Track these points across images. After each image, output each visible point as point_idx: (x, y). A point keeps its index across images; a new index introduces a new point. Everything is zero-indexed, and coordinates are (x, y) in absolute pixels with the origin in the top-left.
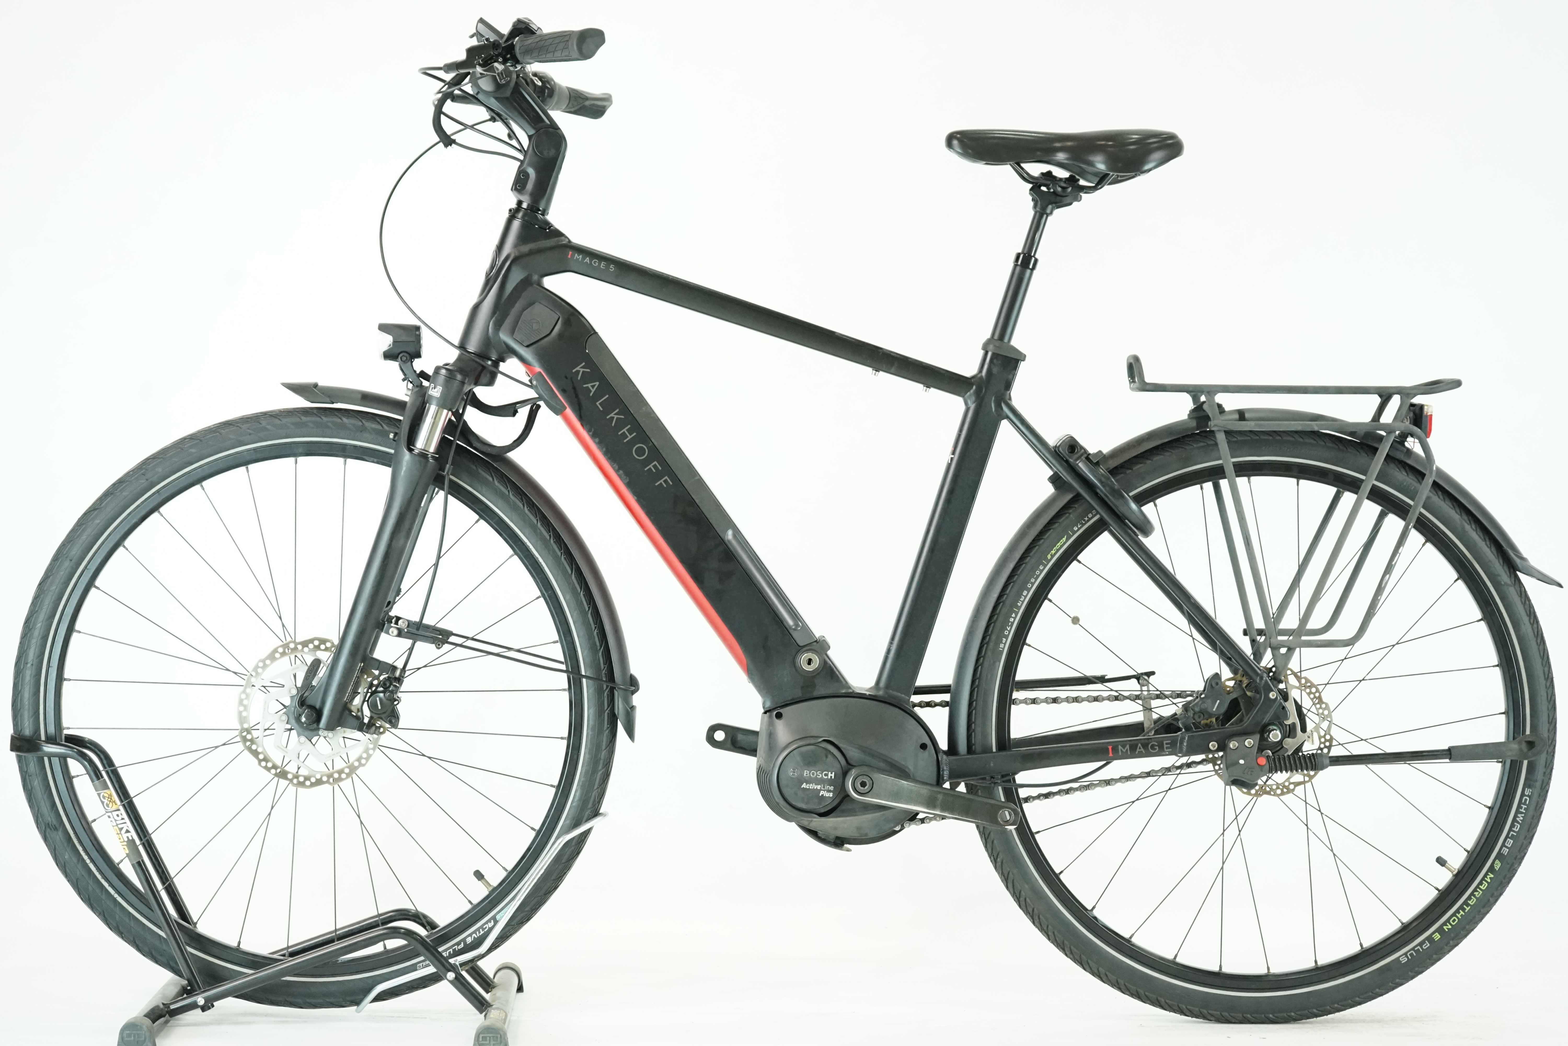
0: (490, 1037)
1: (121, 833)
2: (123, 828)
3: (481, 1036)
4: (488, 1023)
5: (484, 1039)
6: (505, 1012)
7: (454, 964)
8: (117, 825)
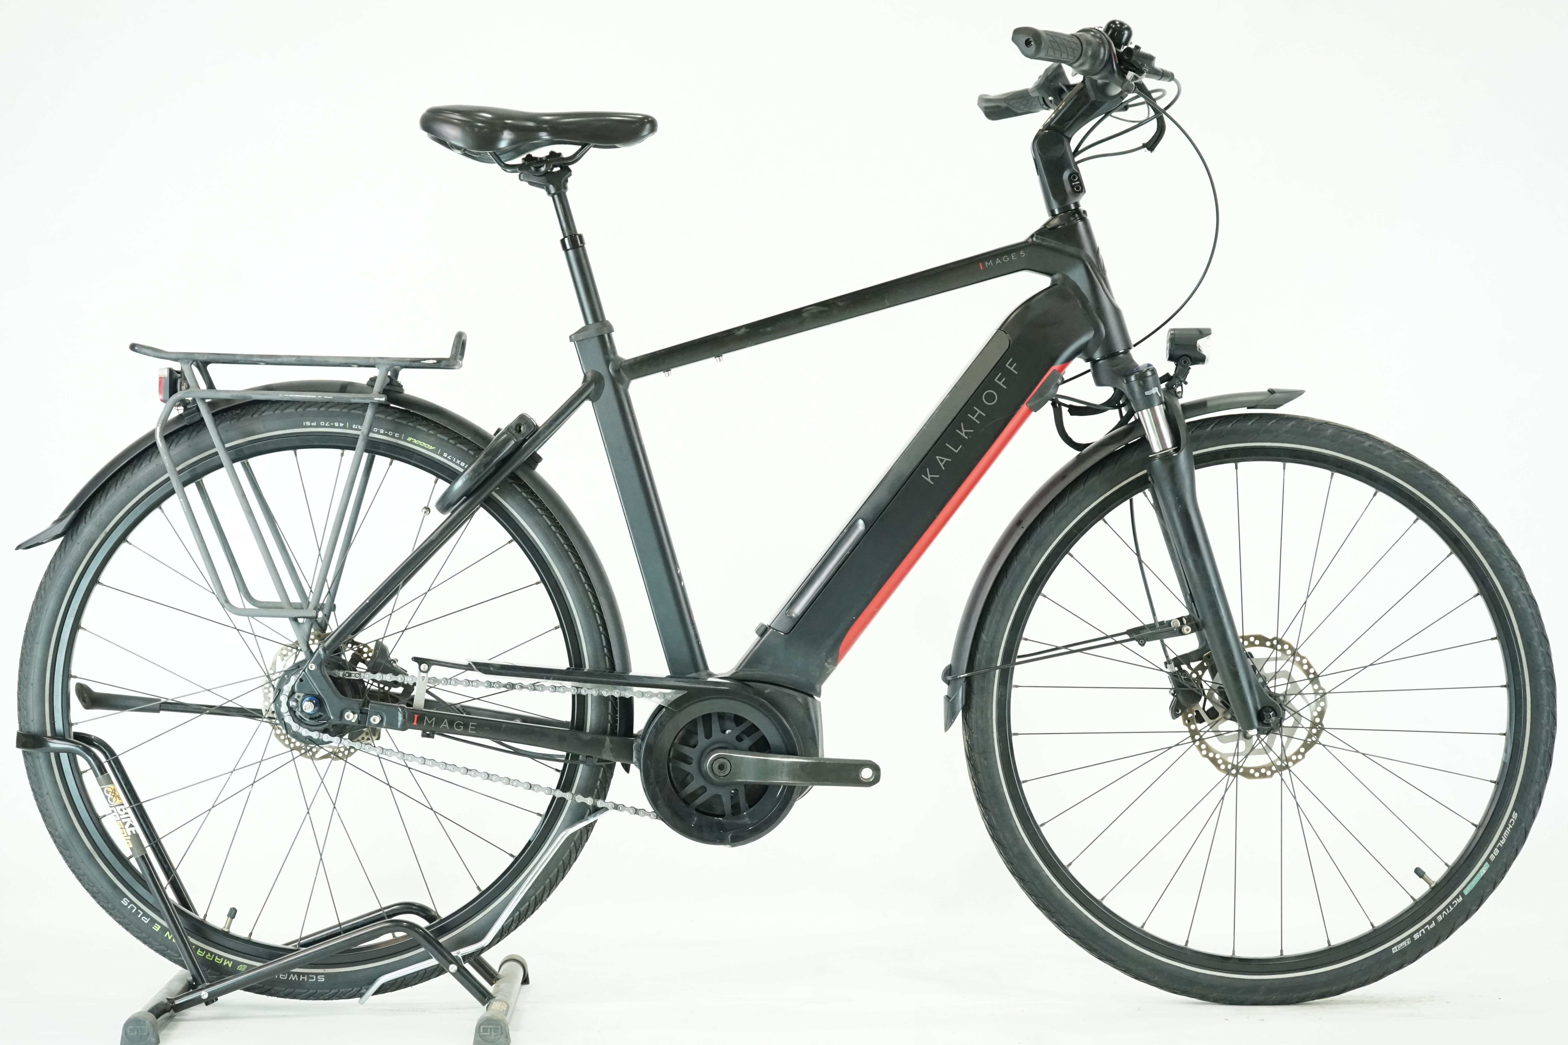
0: (491, 1029)
1: (124, 828)
2: (127, 822)
3: (482, 1027)
4: (489, 1014)
5: (485, 1030)
6: (507, 1004)
7: (457, 956)
8: (121, 819)
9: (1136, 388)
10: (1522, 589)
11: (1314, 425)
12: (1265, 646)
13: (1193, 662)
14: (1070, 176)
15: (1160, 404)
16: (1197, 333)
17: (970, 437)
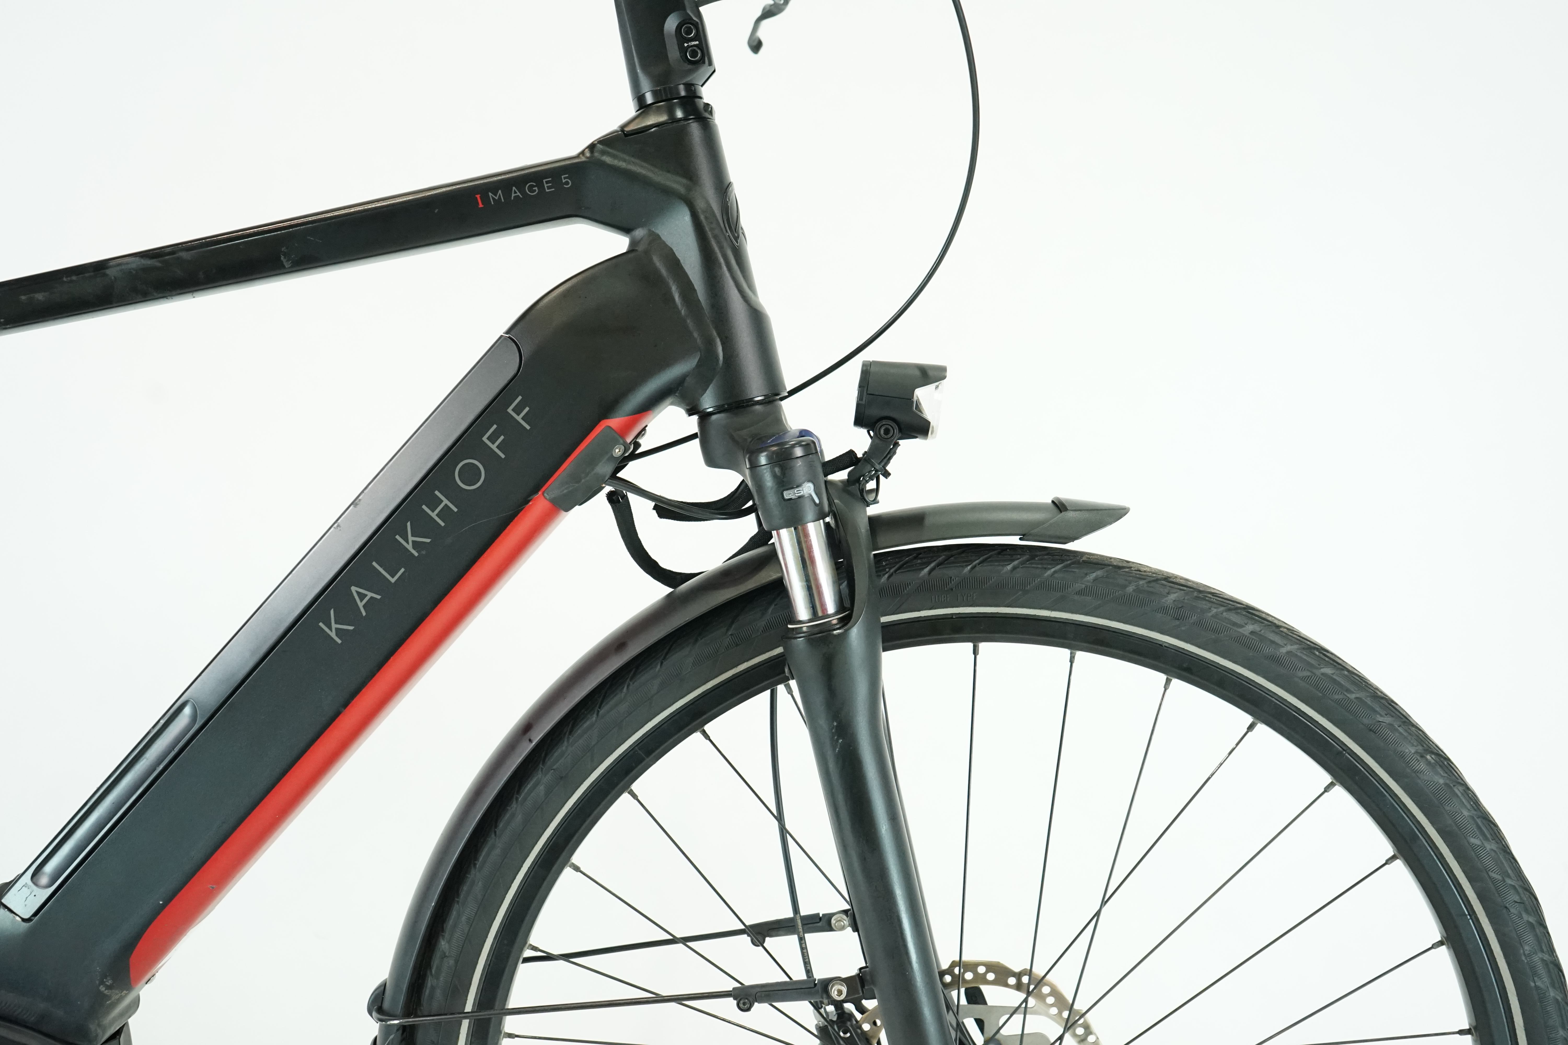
9: (769, 481)
10: (1542, 951)
11: (1141, 582)
12: (1007, 985)
13: (866, 999)
14: (679, 28)
15: (819, 520)
16: (917, 373)
17: (424, 552)
